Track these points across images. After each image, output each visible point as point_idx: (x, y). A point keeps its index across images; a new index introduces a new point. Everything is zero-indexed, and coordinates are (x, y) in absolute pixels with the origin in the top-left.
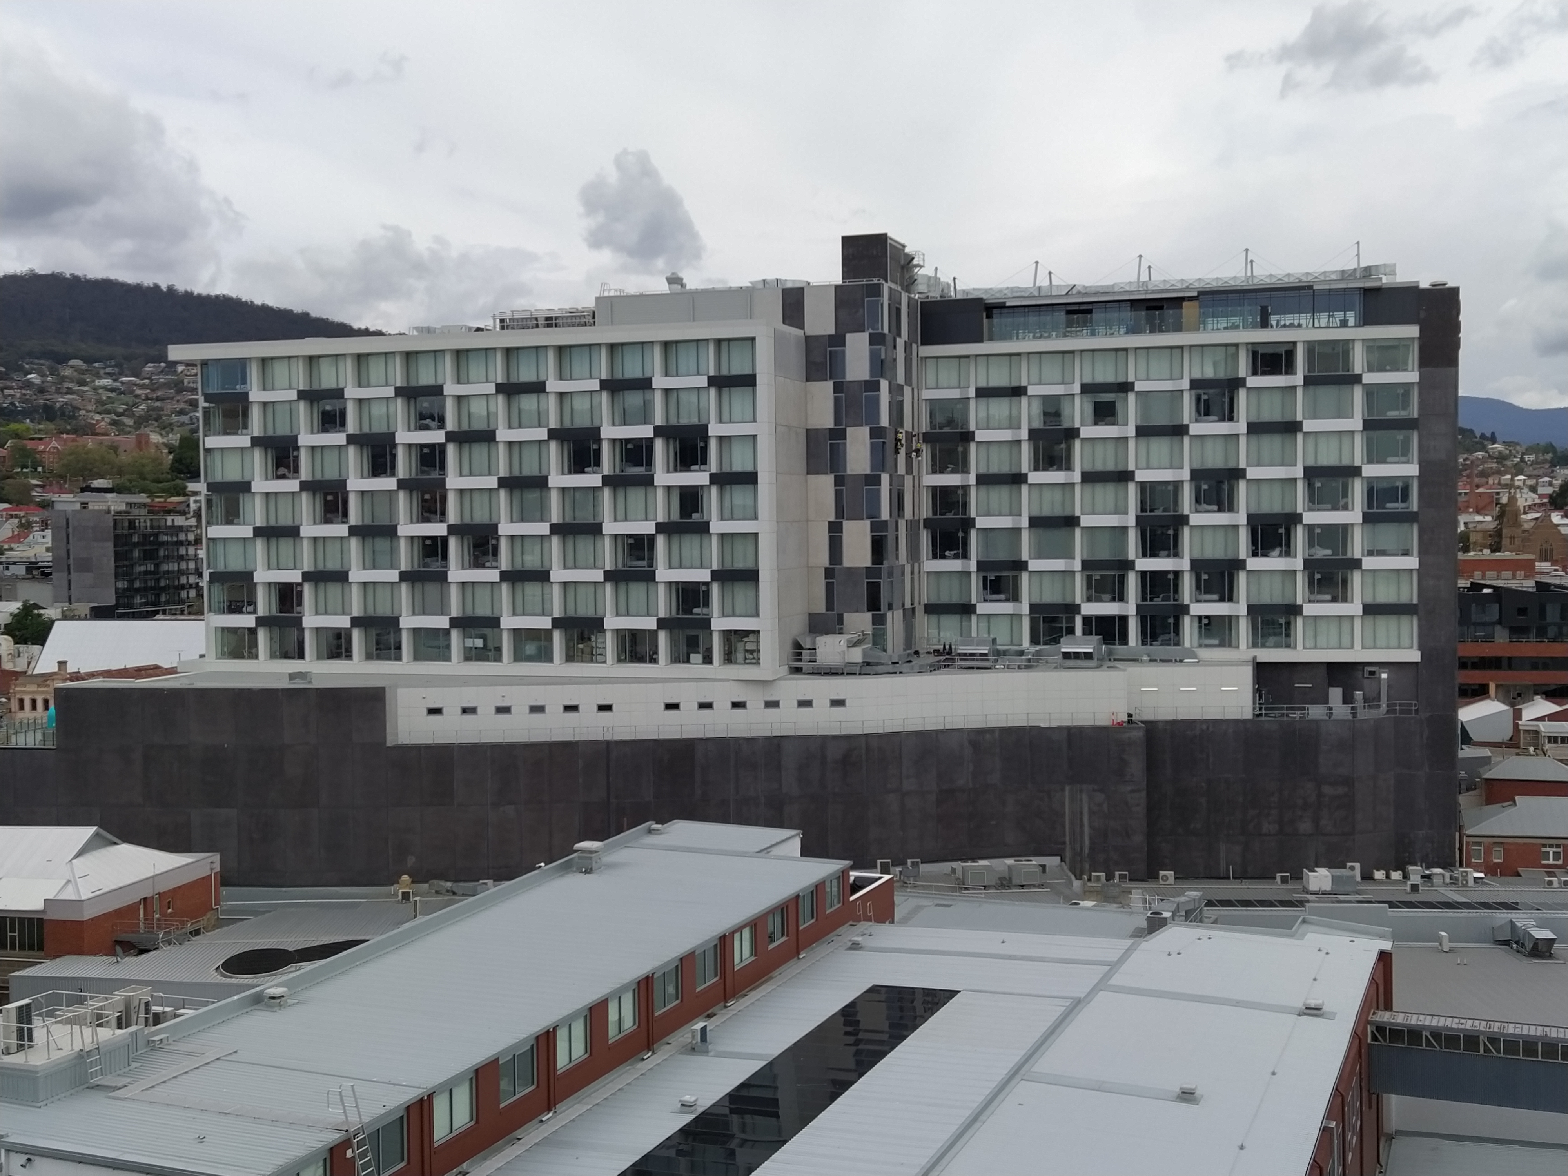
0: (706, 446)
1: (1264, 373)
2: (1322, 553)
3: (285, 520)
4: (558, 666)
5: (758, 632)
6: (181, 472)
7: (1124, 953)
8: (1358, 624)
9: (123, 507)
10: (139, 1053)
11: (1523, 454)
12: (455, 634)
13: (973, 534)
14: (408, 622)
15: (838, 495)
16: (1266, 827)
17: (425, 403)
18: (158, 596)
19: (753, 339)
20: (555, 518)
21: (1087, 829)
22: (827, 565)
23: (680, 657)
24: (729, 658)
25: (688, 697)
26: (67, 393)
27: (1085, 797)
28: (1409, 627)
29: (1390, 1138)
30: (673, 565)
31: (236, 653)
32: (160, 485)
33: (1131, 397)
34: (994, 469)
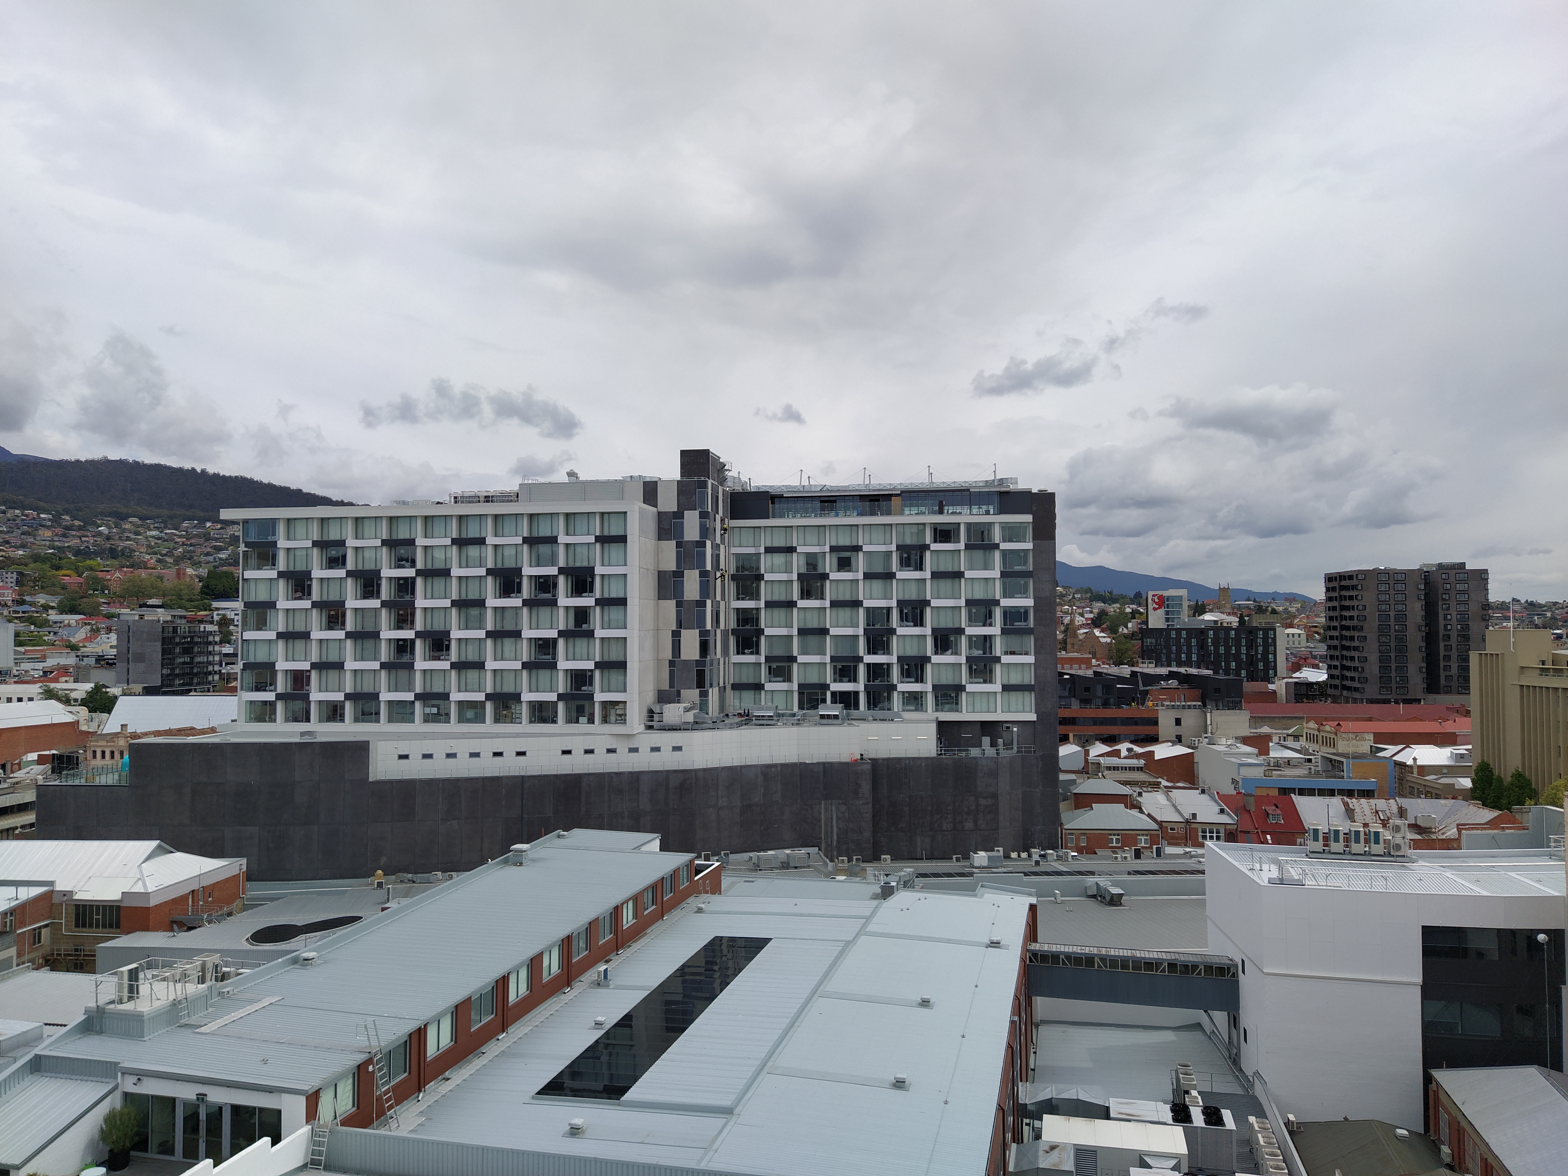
0: (593, 581)
1: (941, 542)
2: (978, 653)
3: (300, 627)
4: (489, 726)
5: (626, 702)
6: (207, 594)
7: (874, 911)
8: (999, 697)
9: (169, 618)
10: (213, 1001)
11: (1074, 594)
12: (418, 704)
13: (763, 639)
14: (385, 696)
15: (678, 613)
16: (945, 826)
17: (402, 551)
18: (192, 679)
19: (625, 513)
20: (490, 627)
21: (835, 829)
22: (671, 658)
23: (572, 719)
24: (605, 720)
25: (578, 745)
26: (126, 540)
27: (834, 808)
28: (1030, 699)
29: (1037, 1026)
30: (569, 658)
31: (260, 719)
32: (192, 603)
33: (861, 555)
34: (776, 598)
